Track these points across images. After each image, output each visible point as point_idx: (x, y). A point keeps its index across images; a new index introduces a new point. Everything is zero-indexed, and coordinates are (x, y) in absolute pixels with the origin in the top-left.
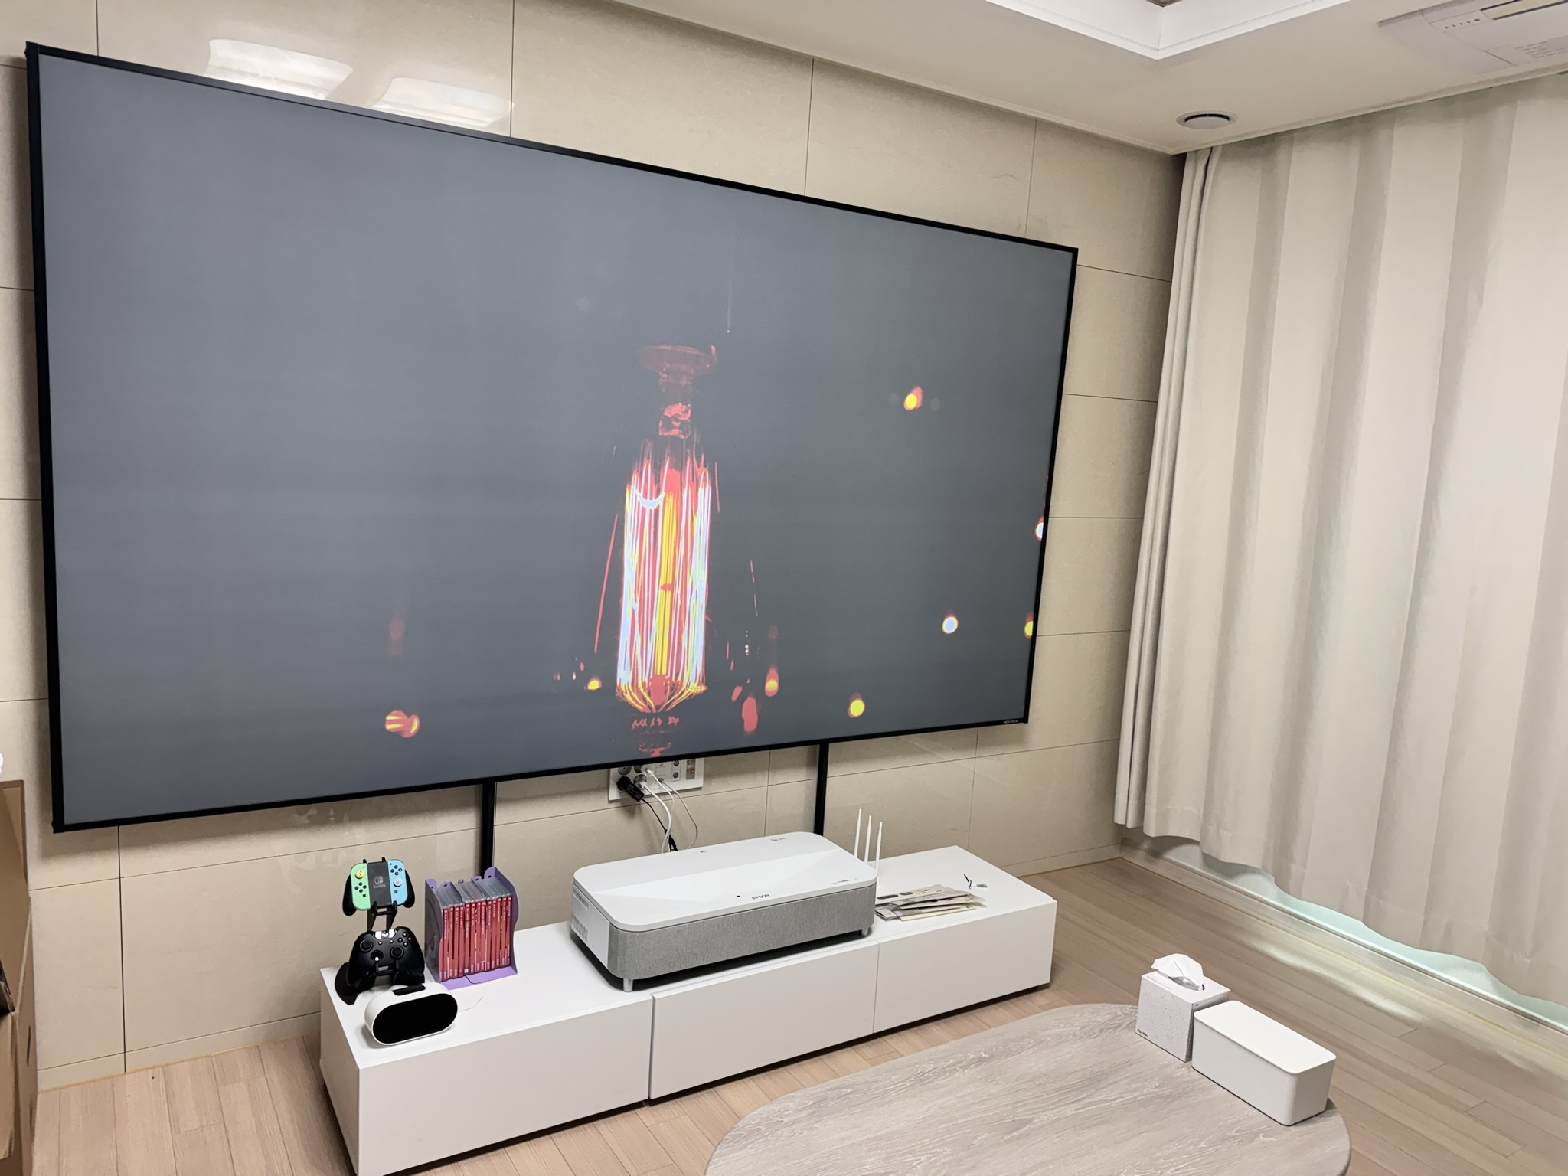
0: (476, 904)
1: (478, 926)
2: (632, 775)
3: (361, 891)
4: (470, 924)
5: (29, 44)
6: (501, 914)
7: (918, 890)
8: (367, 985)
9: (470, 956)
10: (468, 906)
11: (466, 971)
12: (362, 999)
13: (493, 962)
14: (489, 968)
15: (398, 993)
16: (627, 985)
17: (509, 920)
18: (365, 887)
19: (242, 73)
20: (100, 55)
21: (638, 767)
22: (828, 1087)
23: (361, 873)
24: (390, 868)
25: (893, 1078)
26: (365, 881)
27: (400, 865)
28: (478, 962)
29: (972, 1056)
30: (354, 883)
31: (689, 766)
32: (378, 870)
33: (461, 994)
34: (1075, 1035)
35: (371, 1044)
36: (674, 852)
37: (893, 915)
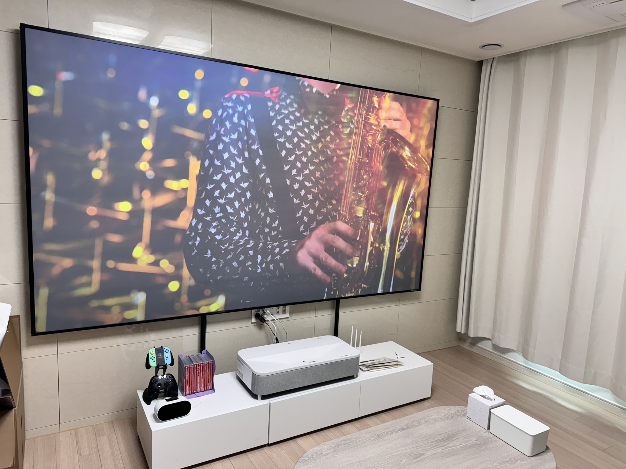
0: (199, 364)
1: (199, 373)
2: (261, 312)
3: (153, 359)
4: (196, 372)
5: (21, 24)
6: (209, 369)
7: (377, 359)
8: (155, 397)
9: (196, 385)
10: (195, 365)
11: (195, 391)
12: (153, 403)
13: (205, 388)
14: (204, 390)
15: (167, 400)
16: (259, 397)
17: (212, 371)
18: (154, 358)
19: (105, 34)
20: (49, 28)
21: (263, 309)
22: (341, 440)
23: (153, 352)
24: (164, 350)
25: (367, 436)
26: (154, 355)
27: (168, 349)
28: (200, 388)
29: (399, 427)
30: (150, 356)
31: (284, 309)
32: (160, 351)
33: (193, 401)
34: (441, 419)
35: (157, 421)
36: (278, 344)
37: (366, 369)
